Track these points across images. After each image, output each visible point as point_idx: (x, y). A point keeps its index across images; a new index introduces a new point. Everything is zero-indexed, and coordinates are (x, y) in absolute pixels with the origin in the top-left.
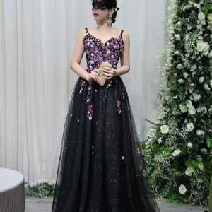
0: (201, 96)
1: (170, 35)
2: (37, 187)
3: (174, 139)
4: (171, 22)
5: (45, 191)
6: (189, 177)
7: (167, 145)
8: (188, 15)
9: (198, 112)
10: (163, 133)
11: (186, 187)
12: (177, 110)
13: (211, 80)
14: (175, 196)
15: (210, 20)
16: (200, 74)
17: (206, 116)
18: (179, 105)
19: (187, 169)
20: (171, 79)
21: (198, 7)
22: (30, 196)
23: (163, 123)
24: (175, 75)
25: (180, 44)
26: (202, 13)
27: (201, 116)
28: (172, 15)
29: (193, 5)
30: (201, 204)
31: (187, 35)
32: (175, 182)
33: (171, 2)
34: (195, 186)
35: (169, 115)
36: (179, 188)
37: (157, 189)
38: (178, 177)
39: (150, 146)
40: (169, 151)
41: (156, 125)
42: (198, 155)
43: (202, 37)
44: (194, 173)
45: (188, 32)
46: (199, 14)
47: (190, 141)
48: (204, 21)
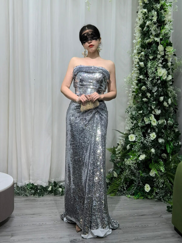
0: (162, 111)
1: (136, 63)
2: (24, 187)
3: (140, 145)
4: (136, 52)
5: (31, 190)
6: (153, 178)
7: (134, 151)
8: (150, 47)
9: (159, 124)
10: (130, 141)
11: (150, 185)
12: (141, 122)
13: (169, 99)
14: (141, 194)
15: (168, 52)
16: (160, 94)
17: (165, 127)
18: (144, 118)
19: (151, 171)
20: (137, 99)
21: (158, 41)
22: (18, 195)
23: (131, 133)
24: (140, 95)
25: (144, 70)
26: (161, 46)
27: (162, 127)
28: (137, 47)
29: (154, 39)
30: (163, 200)
31: (150, 63)
32: (141, 181)
33: (135, 37)
34: (157, 185)
35: (135, 126)
36: (144, 187)
37: (126, 188)
38: (143, 177)
39: (119, 151)
40: (136, 156)
41: (124, 134)
42: (160, 159)
43: (162, 65)
44: (157, 174)
45: (150, 60)
46: (159, 46)
47: (153, 148)
48: (163, 52)
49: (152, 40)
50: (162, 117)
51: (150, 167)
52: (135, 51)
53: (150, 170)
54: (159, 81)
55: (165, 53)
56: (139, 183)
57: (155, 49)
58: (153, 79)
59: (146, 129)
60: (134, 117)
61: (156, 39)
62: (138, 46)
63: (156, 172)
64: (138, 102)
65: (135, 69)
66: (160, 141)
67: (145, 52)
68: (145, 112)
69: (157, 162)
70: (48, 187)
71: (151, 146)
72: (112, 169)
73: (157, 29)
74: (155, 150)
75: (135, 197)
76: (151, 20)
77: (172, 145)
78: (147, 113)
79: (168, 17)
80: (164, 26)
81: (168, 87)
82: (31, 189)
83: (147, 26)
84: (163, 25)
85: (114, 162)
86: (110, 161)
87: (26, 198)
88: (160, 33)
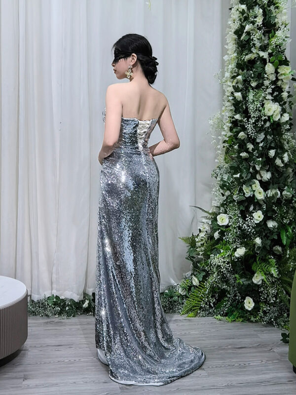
0: (272, 174)
2: (44, 301)
3: (236, 233)
4: (229, 76)
5: (55, 307)
6: (258, 286)
7: (226, 241)
8: (251, 67)
9: (269, 196)
10: (220, 225)
11: (253, 300)
12: (239, 194)
13: (284, 153)
14: (238, 314)
15: (282, 74)
16: (270, 146)
17: (279, 202)
18: (242, 186)
19: (256, 275)
20: (230, 153)
21: (265, 57)
22: (33, 315)
23: (221, 211)
24: (235, 147)
25: (242, 105)
26: (271, 65)
27: (273, 201)
28: (230, 66)
29: (258, 54)
30: (276, 323)
31: (252, 93)
32: (239, 293)
33: (228, 50)
34: (266, 299)
35: (229, 201)
36: (244, 301)
37: (214, 303)
38: (242, 285)
39: (202, 242)
40: (230, 250)
41: (210, 214)
42: (270, 255)
43: (272, 96)
44: (265, 280)
45: (253, 89)
46: (266, 66)
47: (259, 236)
48: (273, 75)
49: (255, 56)
50: (273, 184)
51: (254, 268)
52: (227, 75)
53: (253, 273)
54: (268, 124)
55: (277, 78)
56: (235, 296)
57: (260, 70)
58: (257, 121)
59: (247, 205)
60: (225, 186)
61: (262, 54)
62: (232, 66)
63: (264, 277)
64: (233, 159)
65: (228, 104)
66: (271, 224)
67: (243, 75)
68: (244, 175)
69: (265, 260)
70: (83, 302)
71: (256, 234)
72: (190, 273)
73: (263, 38)
74: (262, 239)
75: (229, 318)
76: (253, 23)
77: (290, 231)
78: (248, 177)
79: (282, 17)
80: (275, 33)
81: (283, 134)
82: (54, 305)
83: (246, 32)
85: (192, 261)
86: (187, 258)
87: (46, 320)
88: (268, 44)
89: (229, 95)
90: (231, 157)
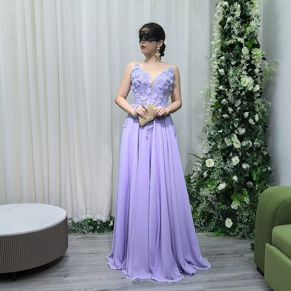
0: (246, 130)
3: (220, 172)
5: (89, 227)
6: (235, 211)
7: (212, 179)
8: (232, 50)
9: (243, 145)
10: (208, 167)
11: (232, 220)
12: (222, 144)
13: (256, 115)
14: (221, 230)
15: (254, 55)
16: (245, 109)
17: (251, 150)
18: (224, 138)
19: (233, 202)
20: (216, 115)
21: (241, 42)
22: (74, 232)
23: (209, 157)
24: (219, 110)
25: (225, 79)
26: (246, 48)
27: (246, 149)
28: (216, 49)
29: (236, 40)
30: (248, 237)
31: (232, 70)
32: (221, 215)
33: (214, 37)
34: (241, 219)
35: (214, 149)
36: (225, 221)
37: (203, 223)
38: (224, 210)
39: (195, 180)
40: (215, 185)
41: (201, 159)
42: (244, 188)
43: (247, 72)
44: (240, 206)
45: (232, 67)
46: (243, 49)
47: (236, 175)
48: (248, 56)
50: (247, 137)
51: (232, 197)
52: (214, 56)
53: (231, 201)
54: (244, 93)
55: (251, 58)
56: (219, 217)
57: (238, 52)
58: (235, 91)
59: (228, 152)
60: (212, 138)
61: (239, 39)
62: (217, 49)
63: (239, 204)
65: (214, 78)
66: (245, 166)
67: (226, 56)
68: (226, 131)
69: (240, 192)
70: (109, 222)
71: (234, 173)
73: (241, 27)
74: (238, 177)
75: (215, 233)
76: (233, 15)
77: (259, 171)
78: (228, 132)
79: (255, 10)
80: (249, 23)
81: (255, 100)
82: (89, 225)
83: (228, 23)
84: (248, 21)
87: (83, 236)
88: (244, 32)
89: (215, 71)
90: (217, 118)
